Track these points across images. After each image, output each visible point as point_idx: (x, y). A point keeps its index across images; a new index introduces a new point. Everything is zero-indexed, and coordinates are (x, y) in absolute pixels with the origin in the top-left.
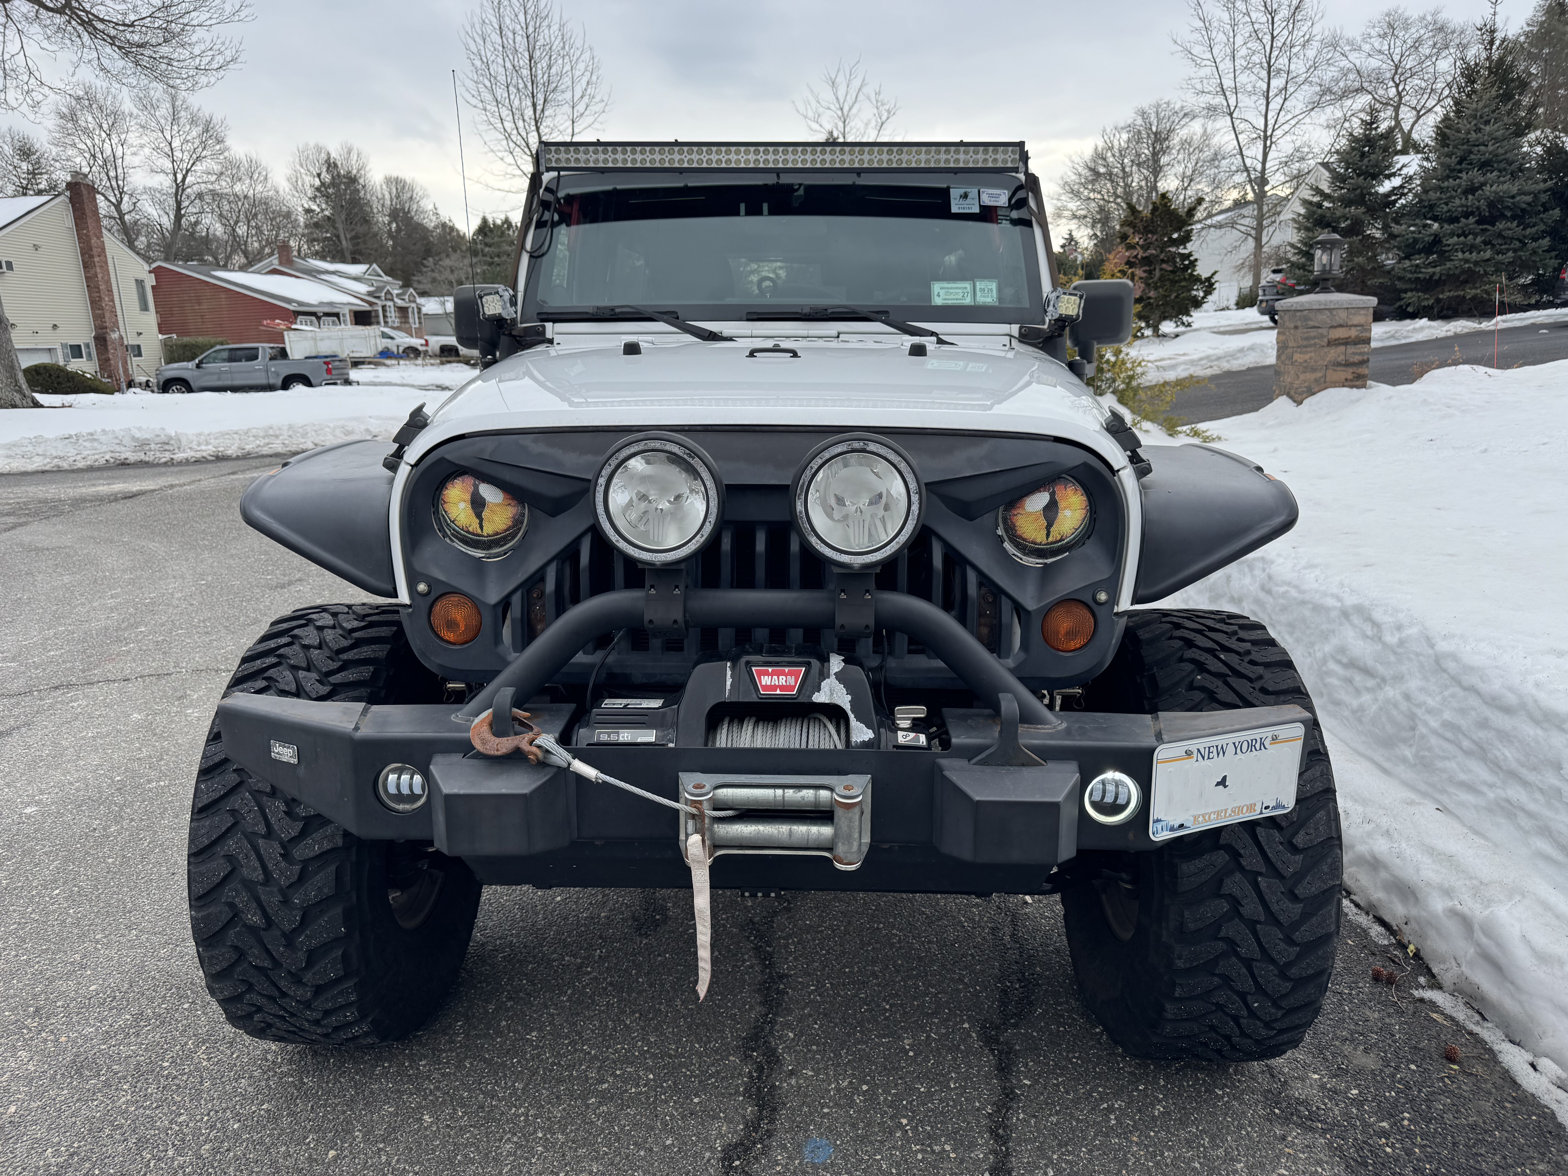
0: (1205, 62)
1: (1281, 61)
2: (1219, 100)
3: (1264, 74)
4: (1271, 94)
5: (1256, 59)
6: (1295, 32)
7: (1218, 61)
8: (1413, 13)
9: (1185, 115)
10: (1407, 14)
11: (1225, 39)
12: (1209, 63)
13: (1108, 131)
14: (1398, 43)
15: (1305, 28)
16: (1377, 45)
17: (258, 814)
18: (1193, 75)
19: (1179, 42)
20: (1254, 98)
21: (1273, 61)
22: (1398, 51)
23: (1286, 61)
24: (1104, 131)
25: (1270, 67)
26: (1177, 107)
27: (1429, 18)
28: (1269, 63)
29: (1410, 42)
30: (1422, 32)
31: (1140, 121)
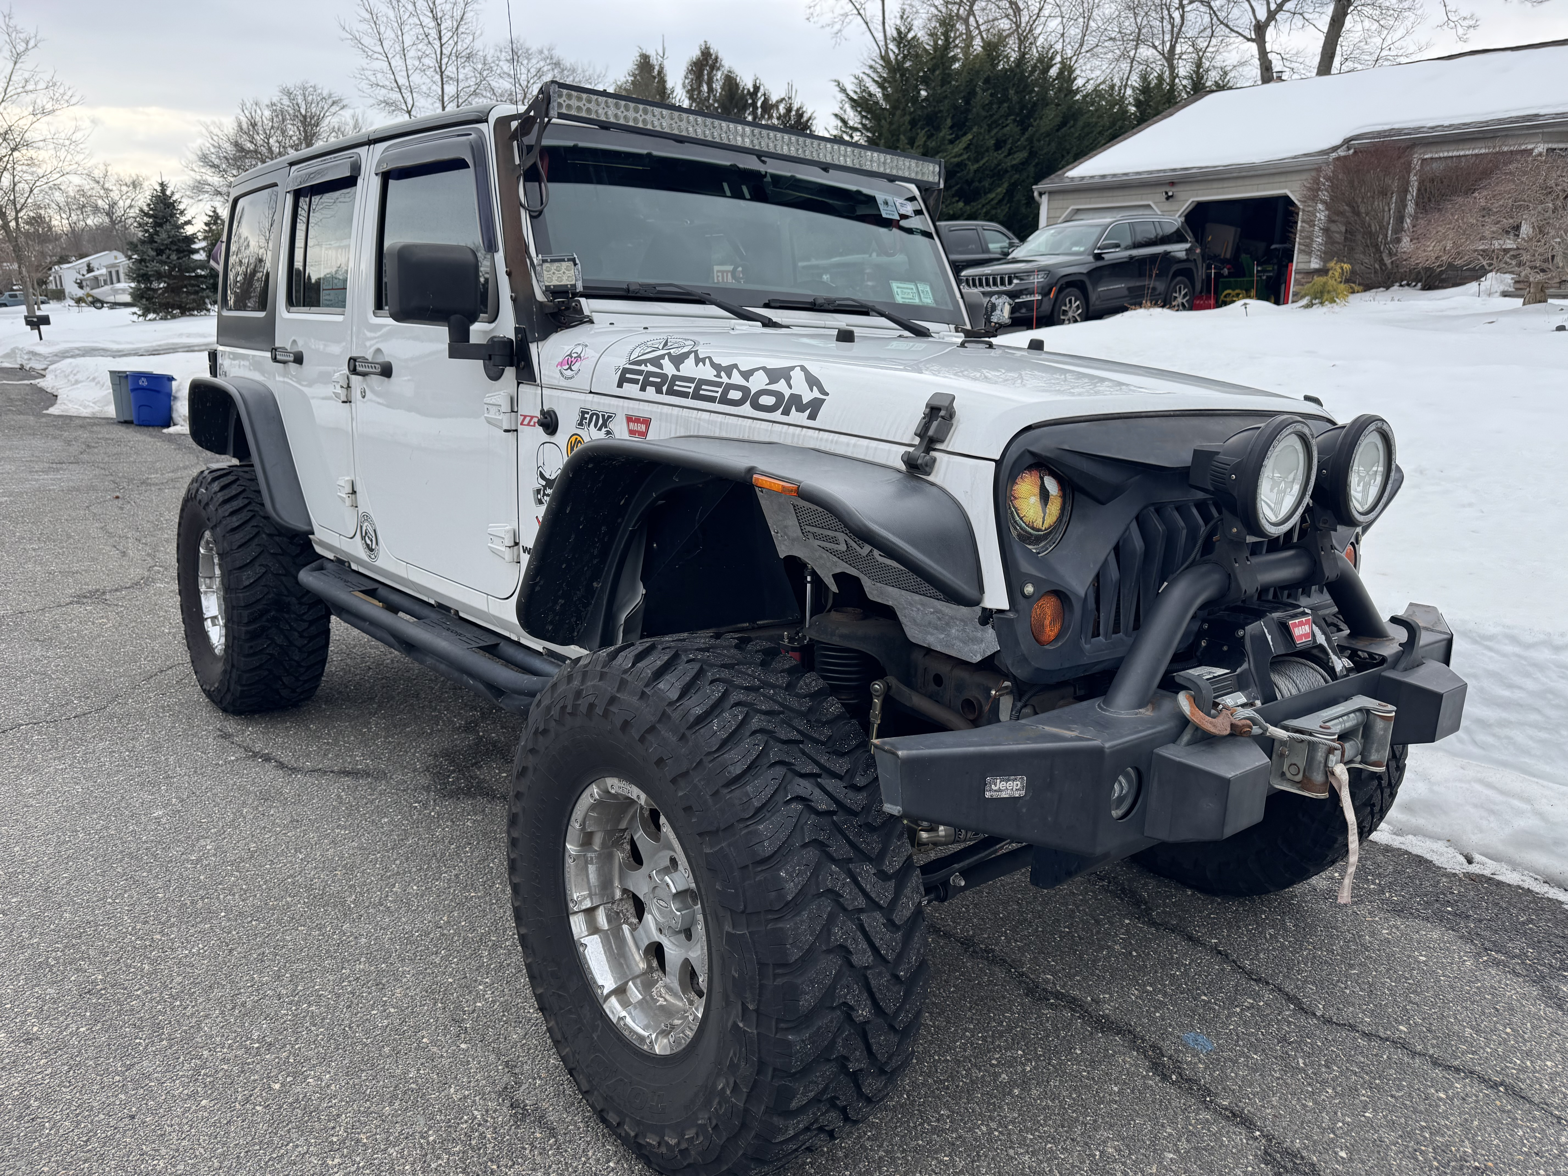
0: (376, 56)
1: (449, 69)
2: (395, 96)
3: (437, 78)
4: (446, 99)
5: (427, 61)
6: (459, 44)
7: (390, 56)
8: (534, 45)
9: (334, 103)
10: (528, 44)
11: (393, 36)
12: (380, 57)
13: (248, 105)
14: (524, 70)
15: (467, 41)
16: (506, 69)
17: (853, 886)
18: (365, 66)
19: (347, 28)
20: (430, 100)
21: (444, 67)
22: (524, 77)
23: (455, 69)
24: (243, 104)
25: (442, 73)
26: (325, 93)
27: (546, 52)
28: (440, 67)
29: (533, 71)
30: (542, 63)
31: (286, 102)
